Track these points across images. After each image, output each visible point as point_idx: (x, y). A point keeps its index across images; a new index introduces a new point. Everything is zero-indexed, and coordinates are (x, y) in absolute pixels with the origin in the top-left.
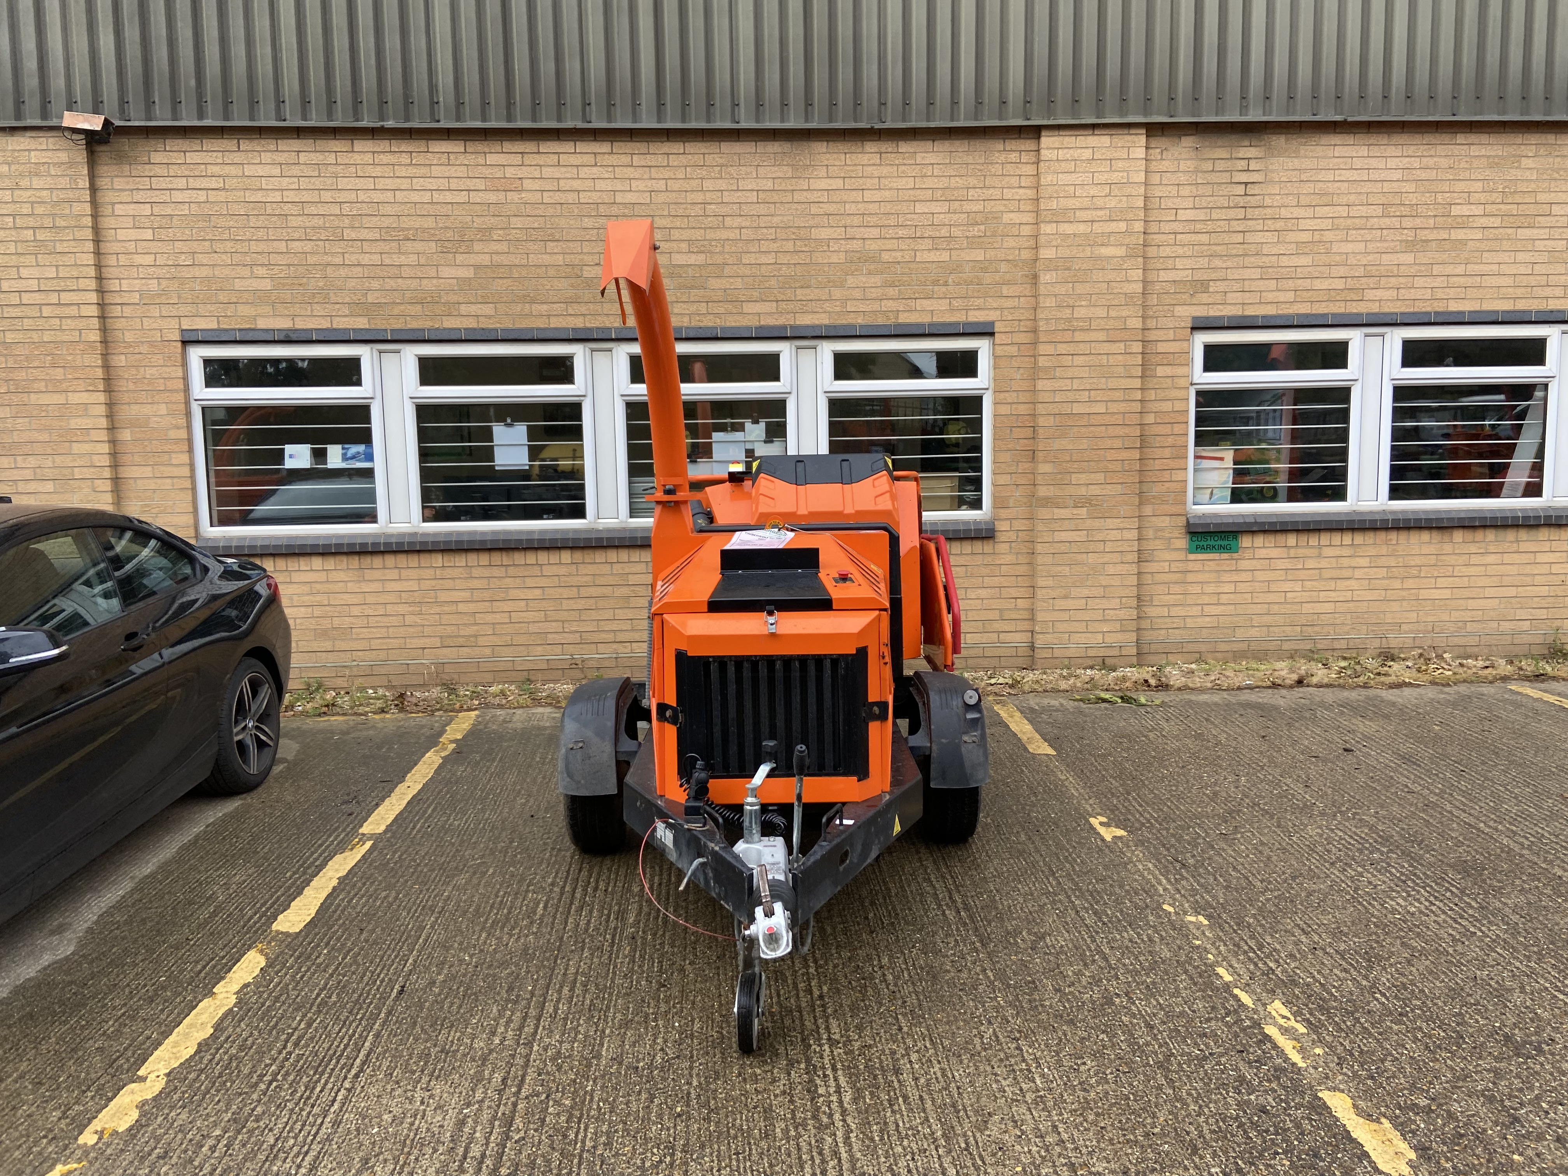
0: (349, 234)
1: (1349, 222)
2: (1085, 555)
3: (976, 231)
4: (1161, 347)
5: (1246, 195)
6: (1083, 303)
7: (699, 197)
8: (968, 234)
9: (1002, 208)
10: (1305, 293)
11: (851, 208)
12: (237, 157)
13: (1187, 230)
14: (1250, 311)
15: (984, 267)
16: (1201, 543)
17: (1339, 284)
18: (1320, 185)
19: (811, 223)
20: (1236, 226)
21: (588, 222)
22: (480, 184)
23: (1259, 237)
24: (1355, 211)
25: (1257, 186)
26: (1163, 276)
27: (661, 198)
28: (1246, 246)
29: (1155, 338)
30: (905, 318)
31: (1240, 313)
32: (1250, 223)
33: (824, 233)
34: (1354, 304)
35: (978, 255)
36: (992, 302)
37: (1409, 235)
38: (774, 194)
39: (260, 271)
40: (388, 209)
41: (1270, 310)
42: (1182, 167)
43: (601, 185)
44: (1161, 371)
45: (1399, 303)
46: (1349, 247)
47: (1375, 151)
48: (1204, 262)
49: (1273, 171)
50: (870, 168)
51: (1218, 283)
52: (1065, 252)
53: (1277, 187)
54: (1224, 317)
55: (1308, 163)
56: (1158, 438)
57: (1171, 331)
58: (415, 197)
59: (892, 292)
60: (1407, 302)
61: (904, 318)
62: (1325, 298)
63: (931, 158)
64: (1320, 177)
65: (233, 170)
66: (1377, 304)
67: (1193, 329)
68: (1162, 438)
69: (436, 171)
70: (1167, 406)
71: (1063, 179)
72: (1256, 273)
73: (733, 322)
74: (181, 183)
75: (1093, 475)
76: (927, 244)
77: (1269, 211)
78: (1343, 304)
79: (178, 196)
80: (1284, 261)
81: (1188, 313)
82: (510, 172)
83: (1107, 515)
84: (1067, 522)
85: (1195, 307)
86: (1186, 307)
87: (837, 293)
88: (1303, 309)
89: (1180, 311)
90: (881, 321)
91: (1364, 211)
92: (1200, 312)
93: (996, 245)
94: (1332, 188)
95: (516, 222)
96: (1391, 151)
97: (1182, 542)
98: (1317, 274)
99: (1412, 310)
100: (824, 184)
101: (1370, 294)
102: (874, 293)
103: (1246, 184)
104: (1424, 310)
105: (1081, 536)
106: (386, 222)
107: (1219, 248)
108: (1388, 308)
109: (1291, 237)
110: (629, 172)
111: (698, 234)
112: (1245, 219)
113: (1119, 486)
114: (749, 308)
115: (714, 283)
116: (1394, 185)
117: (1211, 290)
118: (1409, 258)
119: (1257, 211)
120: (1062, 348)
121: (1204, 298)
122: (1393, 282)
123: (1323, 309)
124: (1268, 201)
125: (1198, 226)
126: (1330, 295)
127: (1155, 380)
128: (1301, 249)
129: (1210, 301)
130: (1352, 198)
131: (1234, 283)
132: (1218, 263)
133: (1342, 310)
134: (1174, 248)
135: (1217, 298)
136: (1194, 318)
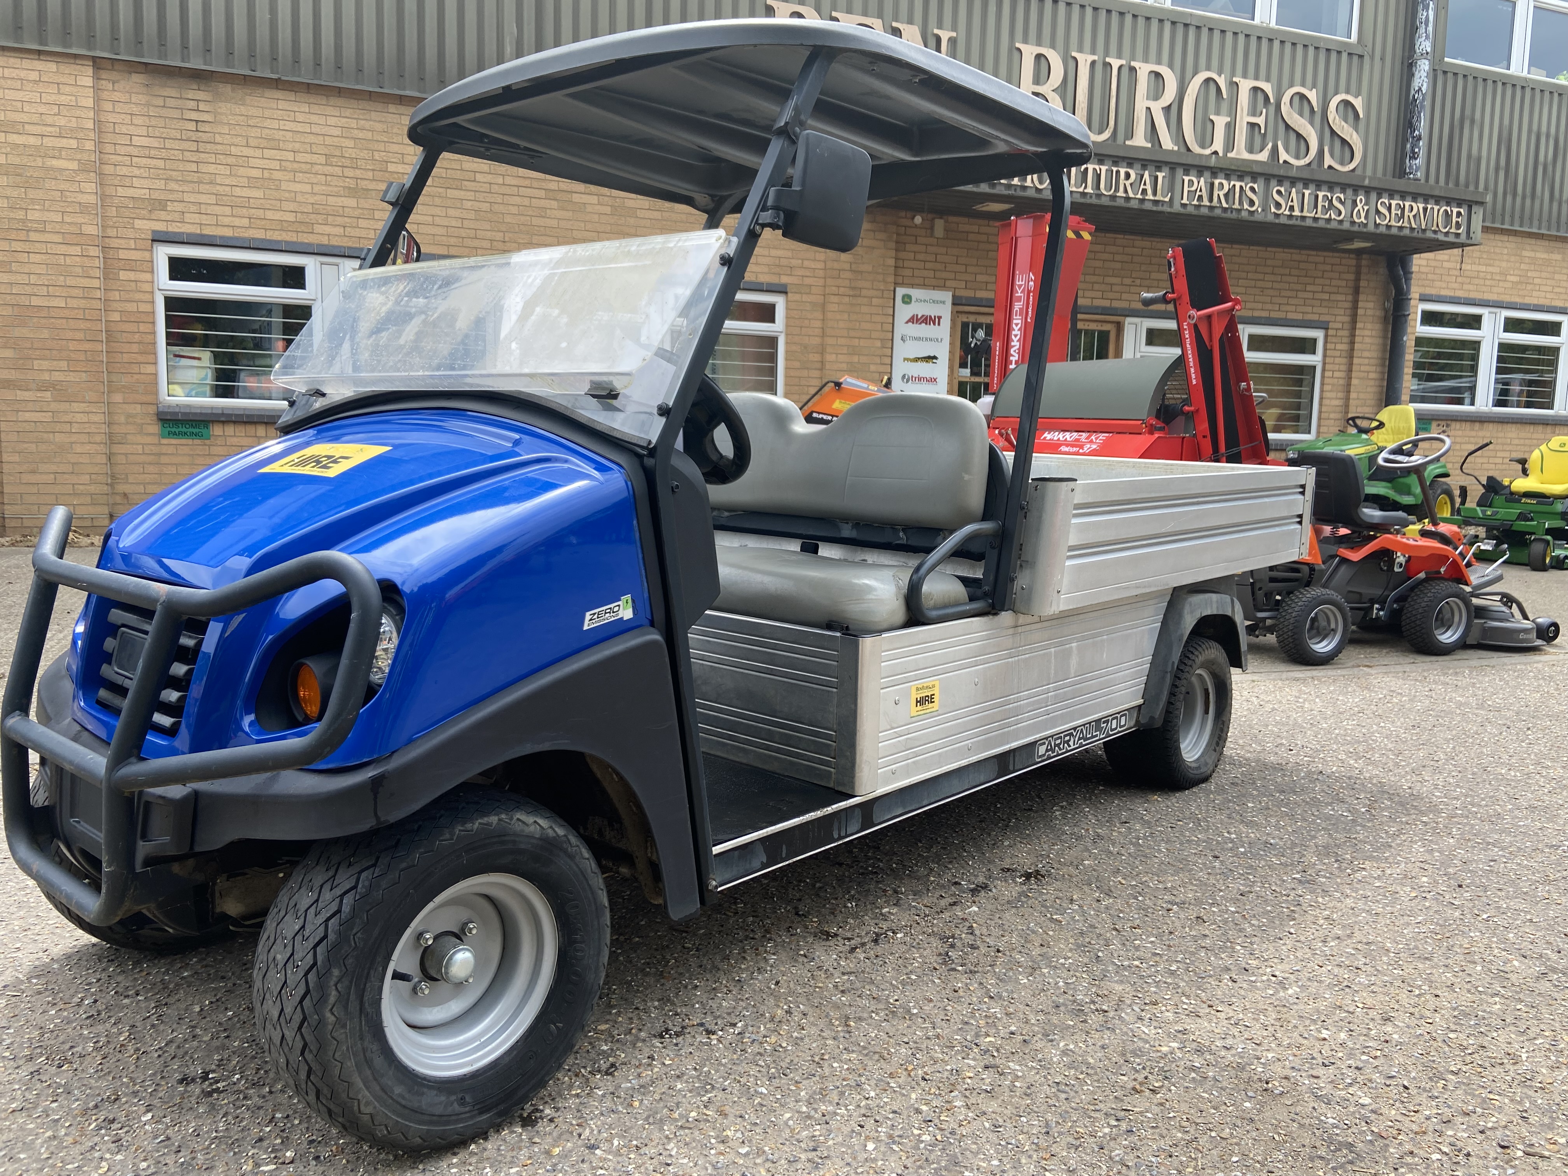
1: (296, 166)
2: (51, 435)
4: (122, 254)
5: (197, 131)
6: (37, 207)
10: (258, 222)
13: (142, 154)
14: (207, 231)
16: (173, 430)
17: (291, 217)
18: (267, 131)
20: (190, 156)
23: (212, 168)
24: (300, 157)
25: (207, 125)
26: (121, 191)
28: (200, 175)
29: (116, 246)
31: (198, 232)
32: (202, 155)
34: (305, 235)
37: (352, 183)
41: (228, 233)
42: (134, 99)
44: (123, 275)
46: (298, 187)
47: (315, 109)
48: (160, 184)
49: (221, 114)
51: (176, 204)
53: (226, 127)
54: (183, 234)
55: (253, 111)
56: (124, 334)
57: (132, 242)
62: (279, 227)
64: (265, 125)
66: (326, 237)
67: (153, 240)
68: (129, 335)
70: (132, 307)
72: (212, 199)
75: (55, 363)
77: (219, 147)
78: (294, 235)
80: (238, 191)
81: (148, 226)
83: (72, 399)
84: (31, 404)
85: (154, 223)
86: (145, 222)
88: (259, 234)
89: (138, 223)
91: (308, 158)
92: (160, 227)
94: (279, 135)
96: (330, 110)
97: (155, 428)
98: (268, 206)
101: (318, 228)
103: (197, 121)
105: (47, 417)
107: (174, 173)
108: (335, 242)
109: (241, 172)
112: (197, 151)
113: (84, 374)
116: (335, 139)
117: (169, 209)
118: (352, 202)
119: (208, 146)
120: (17, 246)
121: (163, 215)
122: (339, 220)
123: (276, 236)
124: (218, 139)
125: (153, 152)
126: (283, 225)
127: (119, 283)
128: (252, 183)
129: (169, 218)
130: (297, 146)
131: (190, 205)
132: (173, 185)
133: (295, 239)
134: (130, 169)
135: (177, 216)
136: (154, 232)
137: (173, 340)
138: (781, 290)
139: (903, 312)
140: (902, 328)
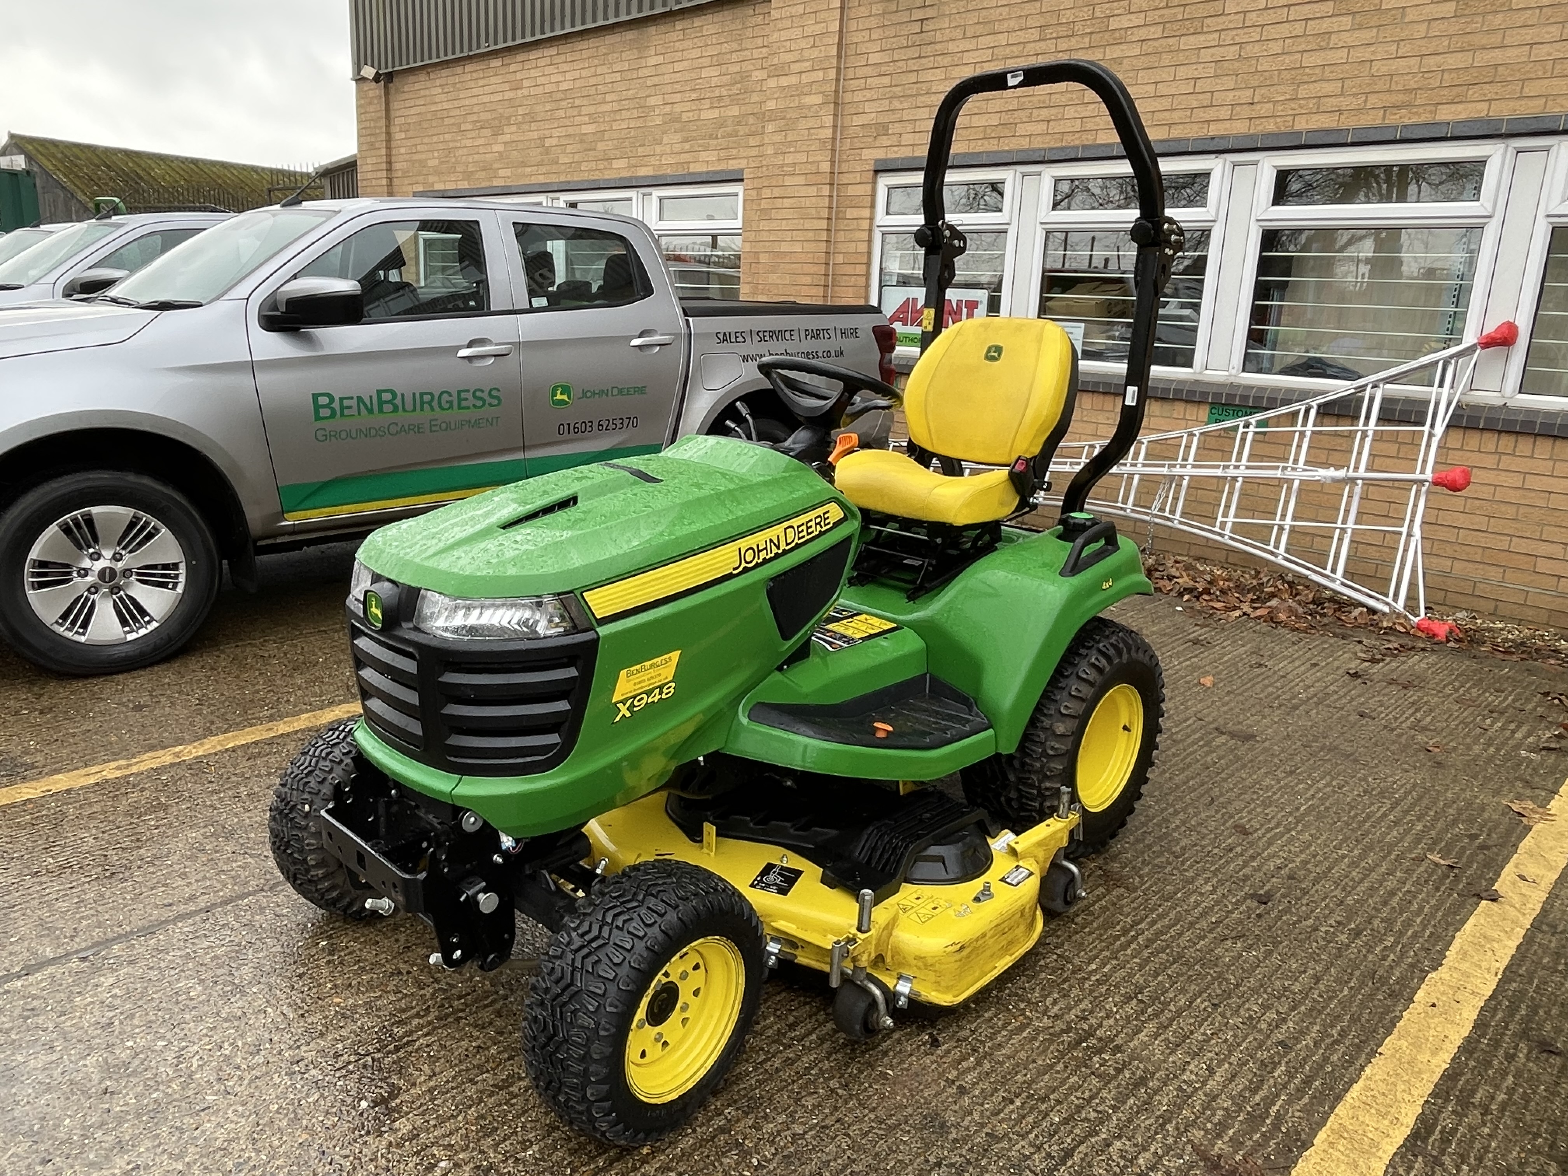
0: (463, 127)
1: (1008, 50)
3: (735, 90)
5: (922, 32)
6: (792, 150)
7: (593, 81)
8: (731, 93)
9: (752, 68)
10: (964, 131)
11: (667, 79)
12: (428, 84)
13: (873, 73)
15: (739, 121)
18: (984, 13)
19: (647, 93)
20: (913, 65)
21: (548, 107)
22: (506, 86)
25: (930, 22)
26: (857, 120)
27: (578, 84)
28: (918, 85)
29: (847, 181)
30: (695, 168)
31: (910, 154)
32: (923, 61)
33: (652, 101)
34: (1007, 141)
35: (735, 111)
36: (743, 153)
38: (629, 73)
39: (436, 154)
40: (476, 109)
42: (874, 12)
43: (554, 79)
44: (850, 213)
45: (1049, 137)
48: (886, 105)
49: (944, 4)
50: (677, 44)
51: (896, 125)
52: (782, 104)
53: (947, 20)
54: (898, 159)
56: (845, 278)
57: (858, 175)
58: (486, 99)
59: (687, 146)
60: (1057, 136)
62: (982, 136)
63: (713, 29)
65: (427, 92)
66: (1028, 139)
67: (876, 172)
68: (847, 277)
69: (493, 80)
70: (852, 247)
71: (785, 36)
72: (925, 113)
73: (609, 175)
74: (412, 103)
76: (707, 104)
77: (939, 47)
78: (996, 141)
79: (413, 111)
81: (873, 155)
82: (519, 76)
85: (878, 150)
86: (870, 151)
87: (658, 149)
89: (865, 154)
91: (1022, 36)
92: (880, 154)
93: (747, 101)
95: (521, 111)
98: (976, 111)
99: (1059, 145)
100: (653, 61)
101: (1021, 130)
102: (677, 148)
103: (922, 20)
104: (1072, 144)
106: (474, 118)
107: (899, 89)
108: (1037, 144)
109: (956, 71)
110: (565, 67)
111: (592, 109)
112: (919, 57)
114: (616, 164)
115: (600, 146)
117: (890, 132)
119: (929, 48)
120: (777, 192)
121: (884, 141)
122: (1045, 113)
124: (939, 37)
125: (884, 69)
127: (846, 222)
129: (889, 143)
130: (1013, 24)
131: (907, 124)
132: (896, 104)
133: (995, 148)
134: (864, 92)
135: (894, 140)
136: (876, 161)
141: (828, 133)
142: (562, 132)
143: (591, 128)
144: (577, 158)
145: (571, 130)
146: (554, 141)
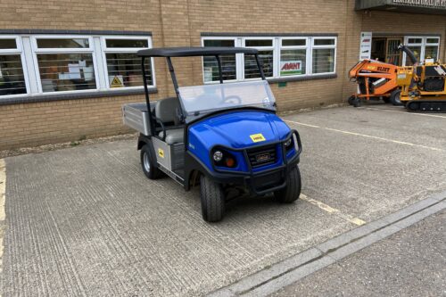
1: (233, 10)
6: (174, 27)
10: (225, 28)
13: (197, 8)
17: (231, 25)
23: (213, 12)
24: (234, 7)
26: (194, 21)
28: (211, 14)
29: (193, 38)
31: (211, 32)
34: (235, 30)
36: (151, 26)
37: (245, 13)
45: (244, 30)
46: (234, 16)
48: (201, 18)
51: (206, 24)
52: (168, 13)
54: (207, 32)
57: (196, 36)
59: (122, 21)
61: (125, 29)
66: (240, 30)
67: (201, 36)
68: (196, 65)
72: (214, 22)
77: (215, 5)
80: (219, 19)
81: (200, 31)
87: (105, 21)
88: (224, 31)
89: (198, 31)
90: (119, 30)
91: (236, 7)
92: (202, 31)
93: (150, 9)
98: (227, 23)
99: (246, 32)
101: (238, 28)
102: (116, 21)
104: (249, 32)
107: (205, 14)
109: (221, 12)
112: (210, 7)
114: (77, 24)
115: (63, 16)
118: (245, 19)
119: (213, 5)
122: (242, 25)
123: (229, 31)
125: (200, 8)
126: (230, 28)
128: (223, 16)
129: (204, 28)
131: (209, 24)
132: (205, 18)
134: (195, 14)
135: (206, 27)
136: (201, 33)
137: (205, 65)
138: (336, 35)
139: (363, 38)
140: (362, 44)
141: (187, 24)
142: (33, 7)
143: (55, 8)
144: (45, 19)
145: (38, 7)
146: (25, 11)
